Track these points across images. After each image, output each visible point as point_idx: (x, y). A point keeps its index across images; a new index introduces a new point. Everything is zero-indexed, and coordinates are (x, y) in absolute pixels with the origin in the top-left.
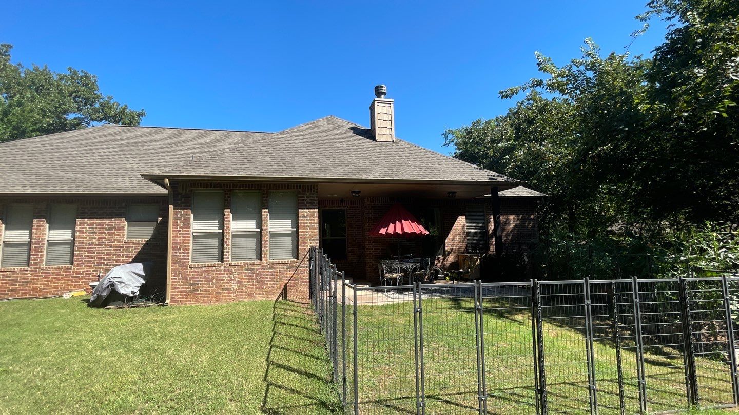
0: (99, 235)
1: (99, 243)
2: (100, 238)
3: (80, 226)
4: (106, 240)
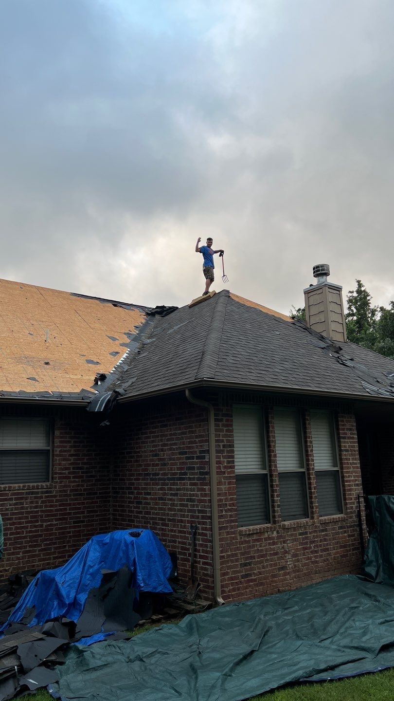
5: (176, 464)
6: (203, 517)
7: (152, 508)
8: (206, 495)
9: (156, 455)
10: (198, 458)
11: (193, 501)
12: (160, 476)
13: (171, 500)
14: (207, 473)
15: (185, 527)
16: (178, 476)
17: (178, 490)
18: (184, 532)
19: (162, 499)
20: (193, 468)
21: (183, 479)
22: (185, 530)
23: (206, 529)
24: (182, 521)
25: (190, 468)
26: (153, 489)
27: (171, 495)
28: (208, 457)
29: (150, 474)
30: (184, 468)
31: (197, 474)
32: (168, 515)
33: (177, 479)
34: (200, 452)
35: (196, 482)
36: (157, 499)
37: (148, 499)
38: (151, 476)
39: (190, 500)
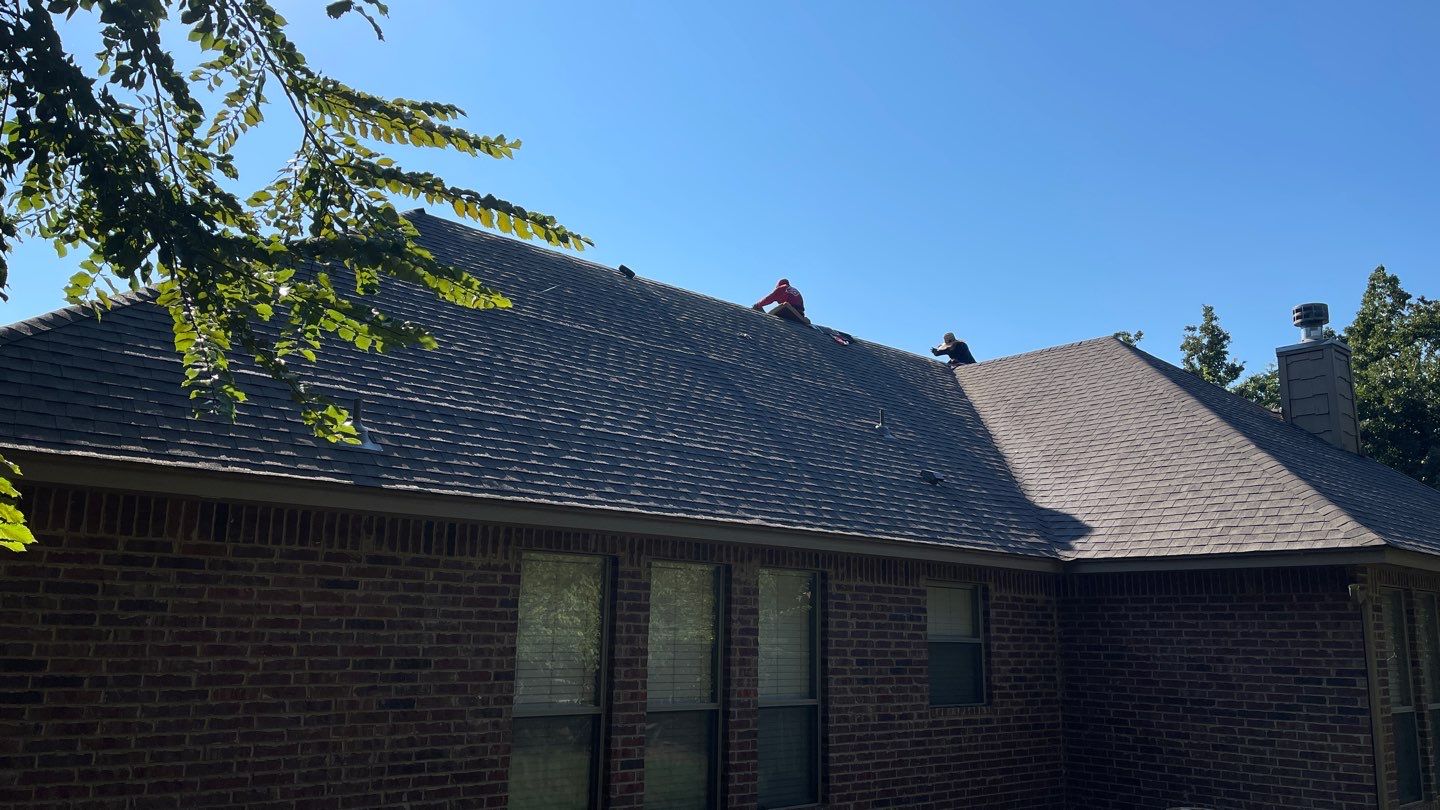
0: (879, 690)
1: (881, 718)
2: (883, 699)
3: (836, 653)
4: (893, 709)
5: (1266, 688)
6: (1351, 788)
7: (1194, 763)
8: (1359, 749)
9: (1201, 668)
10: (1330, 682)
11: (1321, 757)
12: (1216, 707)
13: (1252, 751)
14: (1361, 711)
16: (1273, 710)
17: (1272, 734)
19: (1224, 748)
20: (1322, 700)
21: (1293, 717)
24: (1289, 792)
25: (1308, 699)
26: (1194, 728)
27: (1252, 742)
28: (1364, 683)
29: (1184, 701)
30: (1290, 698)
31: (1331, 710)
32: (1244, 777)
33: (1272, 716)
34: (1339, 673)
35: (1328, 723)
36: (1207, 747)
37: (1179, 745)
38: (1189, 705)
39: (1313, 756)
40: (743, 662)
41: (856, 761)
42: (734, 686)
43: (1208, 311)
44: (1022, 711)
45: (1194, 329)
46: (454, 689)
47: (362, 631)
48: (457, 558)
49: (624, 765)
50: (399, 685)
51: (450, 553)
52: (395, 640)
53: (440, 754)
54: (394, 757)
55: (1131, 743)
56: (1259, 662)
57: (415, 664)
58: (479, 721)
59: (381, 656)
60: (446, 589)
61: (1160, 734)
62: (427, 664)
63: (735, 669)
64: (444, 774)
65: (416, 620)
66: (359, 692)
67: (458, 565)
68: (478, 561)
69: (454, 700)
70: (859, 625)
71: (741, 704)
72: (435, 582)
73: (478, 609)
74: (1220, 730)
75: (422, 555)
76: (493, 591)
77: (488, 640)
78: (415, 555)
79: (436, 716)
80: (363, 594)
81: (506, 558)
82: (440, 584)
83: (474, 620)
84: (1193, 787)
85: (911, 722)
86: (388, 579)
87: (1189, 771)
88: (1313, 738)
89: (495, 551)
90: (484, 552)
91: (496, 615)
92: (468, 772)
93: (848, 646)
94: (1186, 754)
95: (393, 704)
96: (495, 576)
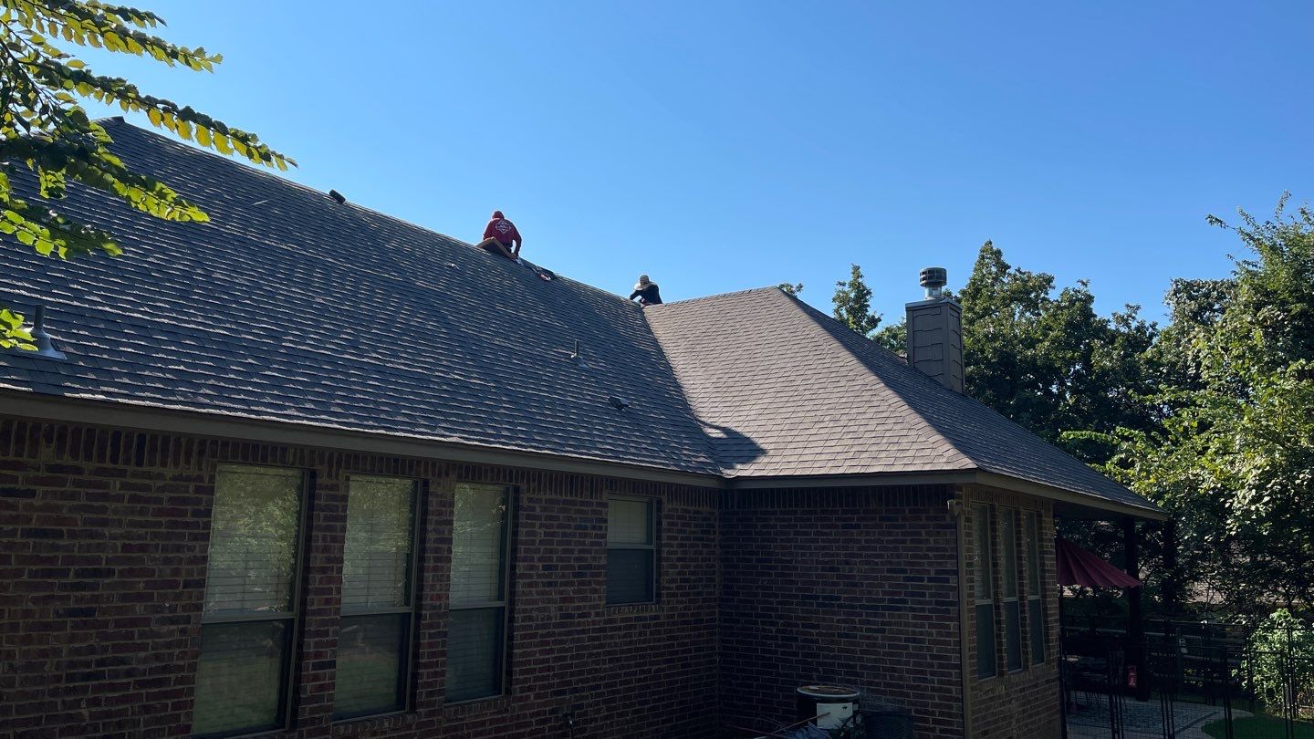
0: (562, 592)
1: (563, 617)
2: (564, 600)
3: (525, 560)
4: (574, 609)
5: (881, 586)
6: (941, 666)
7: (822, 649)
8: (949, 635)
9: (832, 569)
10: (930, 580)
11: (922, 641)
12: (842, 602)
13: (868, 638)
14: (952, 604)
15: (901, 678)
16: (886, 603)
17: (883, 623)
18: (902, 687)
19: (847, 636)
20: (923, 595)
21: (899, 609)
22: (901, 682)
23: (949, 683)
24: (894, 670)
25: (913, 594)
26: (824, 620)
27: (868, 630)
28: (956, 581)
29: (817, 597)
30: (900, 593)
31: (929, 603)
32: (860, 659)
33: (884, 608)
34: (937, 572)
35: (927, 614)
36: (833, 635)
37: (812, 634)
38: (821, 601)
39: (914, 641)
40: (436, 569)
41: (538, 656)
42: (427, 591)
43: (856, 269)
44: (685, 608)
45: (844, 284)
46: (140, 597)
47: (38, 540)
48: (145, 468)
49: (315, 667)
50: (78, 594)
51: (139, 463)
52: (76, 549)
53: (122, 661)
54: (72, 665)
55: (774, 634)
56: (876, 564)
57: (97, 573)
58: (165, 629)
59: (60, 565)
60: (133, 499)
61: (797, 626)
62: (110, 573)
63: (429, 575)
64: (125, 681)
65: (100, 529)
66: (36, 601)
67: (148, 476)
68: (169, 471)
69: (139, 609)
70: (546, 534)
71: (434, 608)
72: (122, 492)
73: (167, 519)
74: (845, 621)
75: (108, 465)
76: (185, 501)
77: (178, 549)
78: (100, 465)
79: (118, 624)
80: (40, 503)
81: (200, 469)
82: (127, 494)
83: (163, 530)
84: (821, 669)
85: (589, 619)
86: (69, 488)
87: (818, 656)
88: (915, 625)
89: (188, 462)
90: (176, 464)
91: (187, 525)
92: (151, 678)
93: (535, 553)
94: (817, 641)
95: (72, 613)
96: (188, 487)
